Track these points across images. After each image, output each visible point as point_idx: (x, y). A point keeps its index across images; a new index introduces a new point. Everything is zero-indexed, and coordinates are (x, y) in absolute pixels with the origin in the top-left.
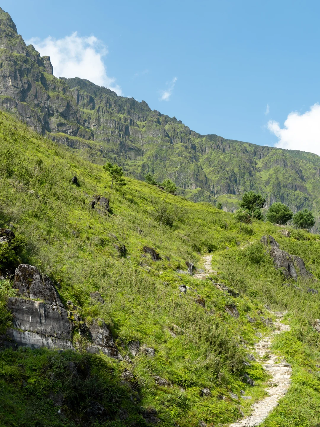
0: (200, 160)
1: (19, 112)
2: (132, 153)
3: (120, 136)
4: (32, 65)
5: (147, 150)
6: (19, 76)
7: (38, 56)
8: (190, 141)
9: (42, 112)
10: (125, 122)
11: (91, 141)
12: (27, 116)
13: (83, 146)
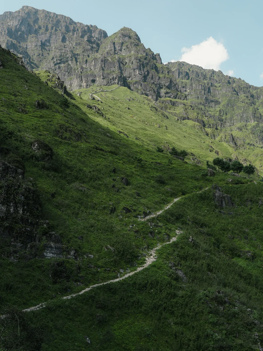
0: (257, 104)
1: (143, 89)
2: (213, 103)
3: (205, 94)
4: (150, 60)
5: (222, 101)
6: (142, 68)
7: (152, 54)
8: (249, 93)
9: (156, 87)
10: (208, 85)
11: (185, 101)
12: (148, 90)
13: (180, 104)
